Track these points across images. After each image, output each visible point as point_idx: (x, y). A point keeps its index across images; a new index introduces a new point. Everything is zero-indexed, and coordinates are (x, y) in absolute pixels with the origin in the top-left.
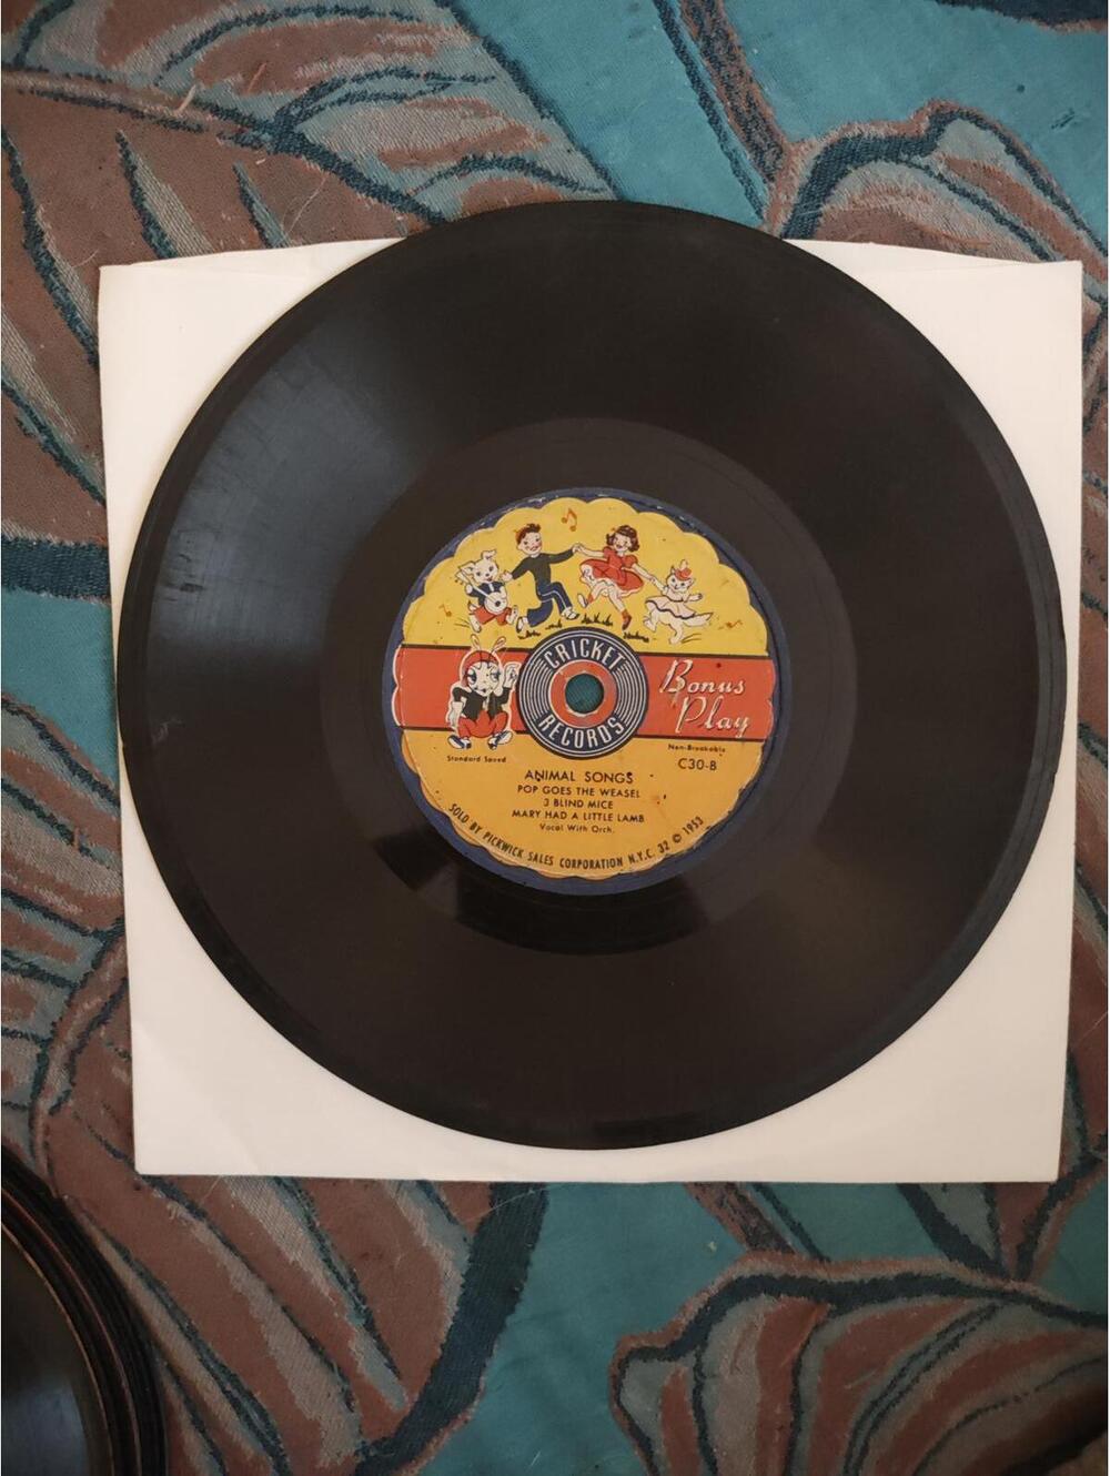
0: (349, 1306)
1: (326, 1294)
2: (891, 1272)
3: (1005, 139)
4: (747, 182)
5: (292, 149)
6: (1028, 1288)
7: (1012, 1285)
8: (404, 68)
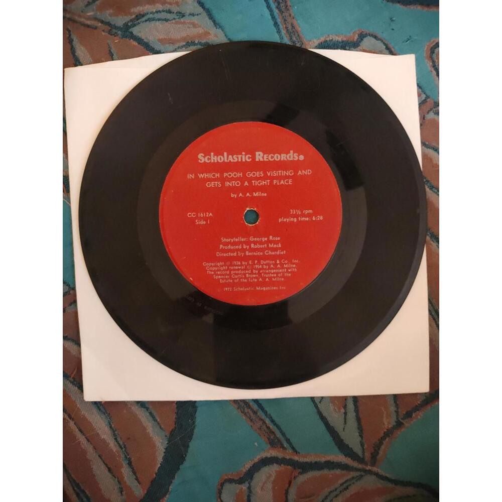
0: (123, 456)
1: (115, 451)
2: (323, 460)
3: (385, 44)
5: (128, 37)
6: (375, 469)
7: (369, 468)
8: (169, 10)
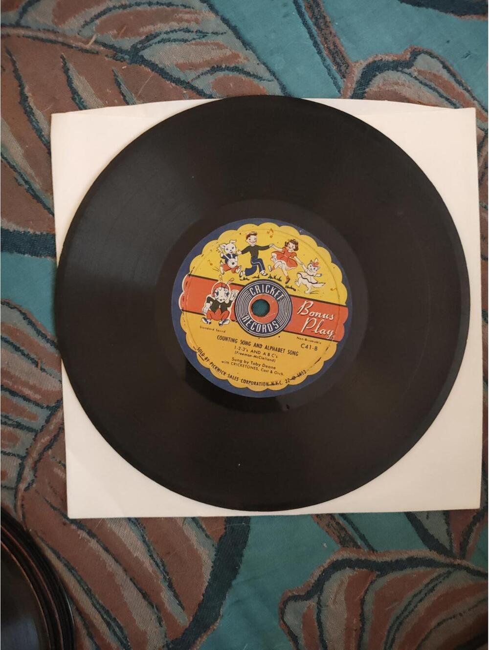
0: (161, 577)
1: (151, 571)
2: (405, 556)
3: (442, 63)
4: (334, 78)
5: (138, 62)
6: (464, 563)
7: (458, 562)
8: (187, 28)
